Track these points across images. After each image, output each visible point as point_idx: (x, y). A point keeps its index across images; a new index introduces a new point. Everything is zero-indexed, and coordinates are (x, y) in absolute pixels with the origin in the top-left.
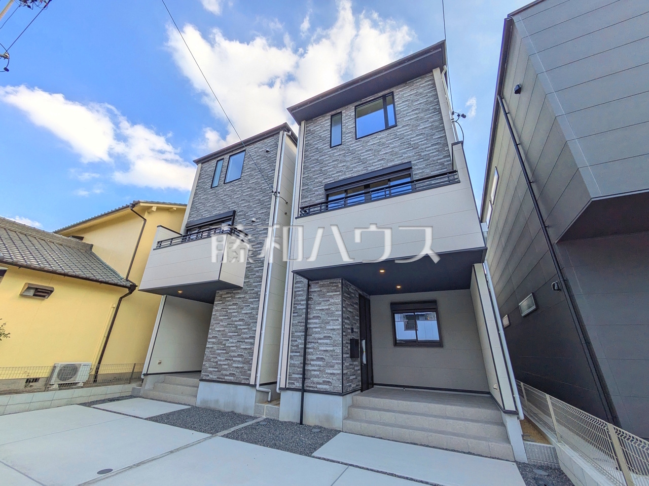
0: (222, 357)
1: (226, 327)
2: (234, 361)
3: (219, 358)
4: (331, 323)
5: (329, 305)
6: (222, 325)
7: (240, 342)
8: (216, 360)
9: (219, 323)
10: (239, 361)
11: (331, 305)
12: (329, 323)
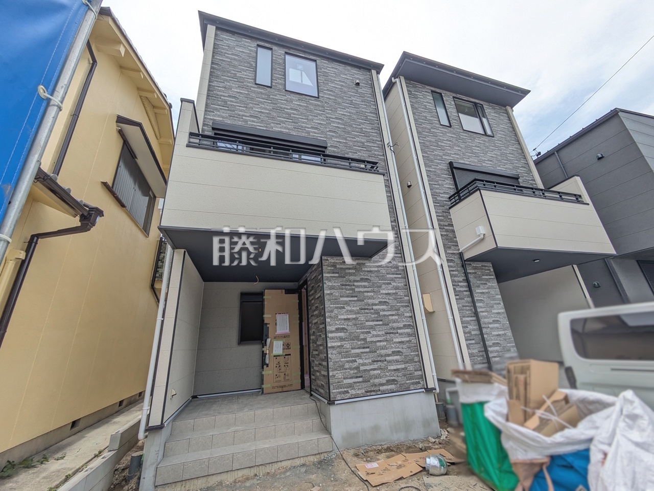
0: (366, 359)
1: (359, 313)
2: (389, 362)
3: (361, 361)
4: (495, 306)
5: (488, 288)
6: (351, 311)
7: (390, 333)
8: (355, 365)
9: (344, 308)
10: (397, 361)
11: (490, 288)
12: (492, 307)
